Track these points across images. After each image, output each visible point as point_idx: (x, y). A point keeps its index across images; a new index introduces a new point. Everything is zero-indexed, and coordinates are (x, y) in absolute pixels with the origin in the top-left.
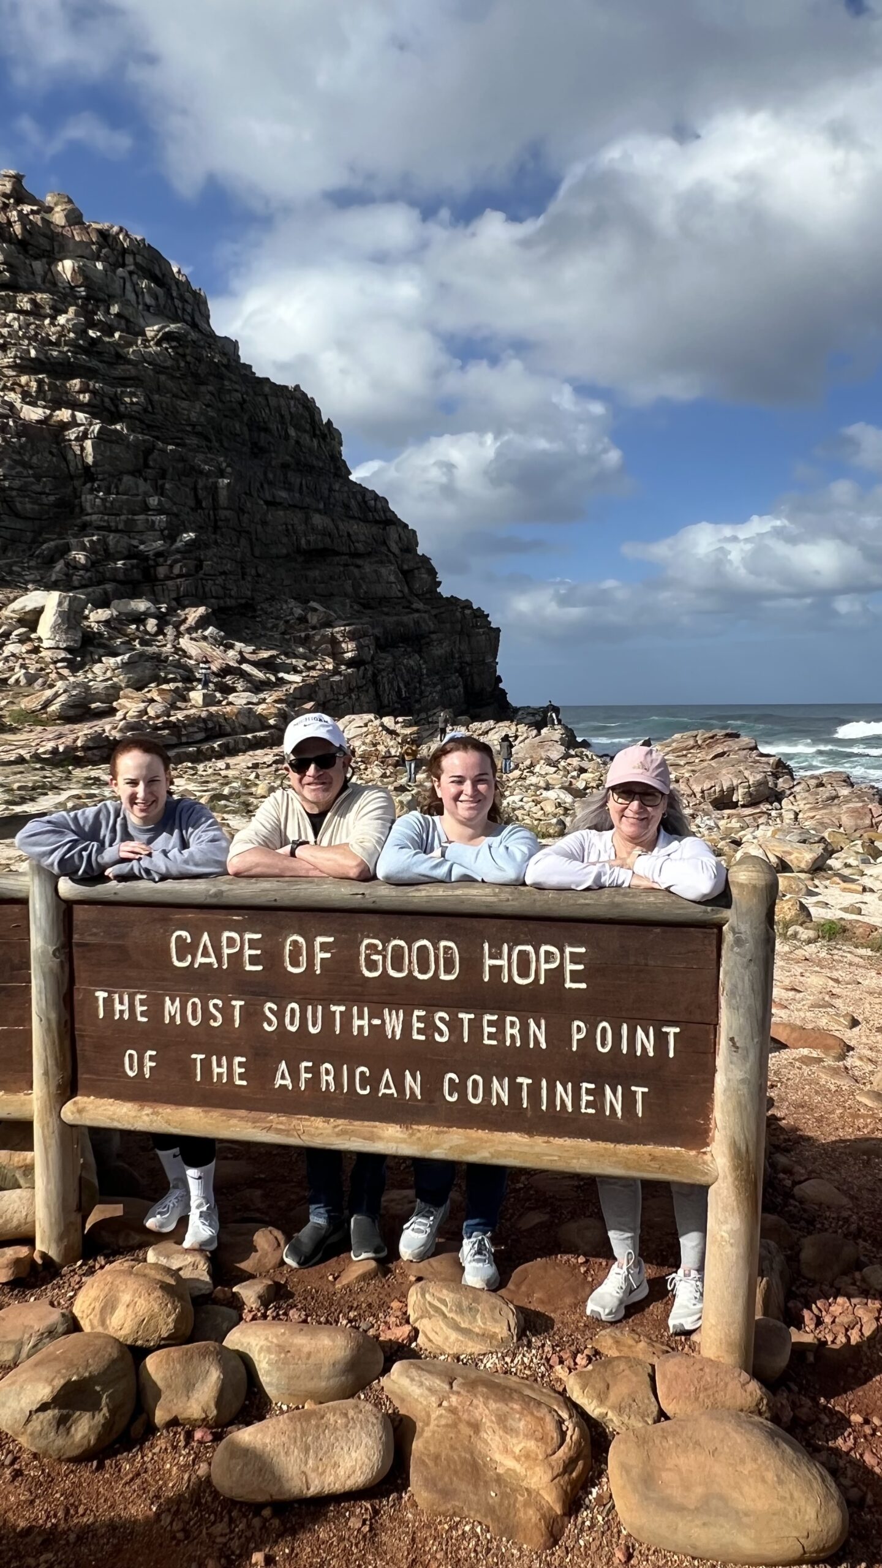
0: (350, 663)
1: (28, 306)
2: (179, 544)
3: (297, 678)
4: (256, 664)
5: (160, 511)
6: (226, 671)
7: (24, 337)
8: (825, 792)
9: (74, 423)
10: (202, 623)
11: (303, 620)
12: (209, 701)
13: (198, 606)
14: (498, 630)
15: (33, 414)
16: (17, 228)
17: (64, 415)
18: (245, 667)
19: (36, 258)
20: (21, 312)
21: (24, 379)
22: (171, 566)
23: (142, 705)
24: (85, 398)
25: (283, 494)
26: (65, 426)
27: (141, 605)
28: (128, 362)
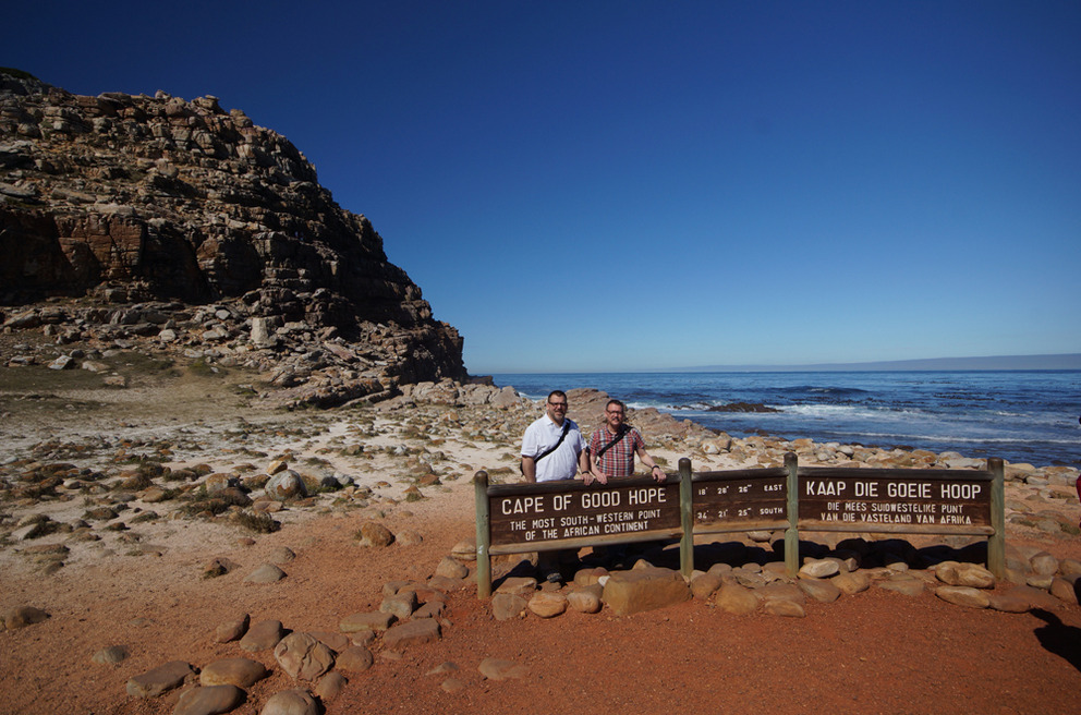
0: (403, 355)
1: (226, 168)
2: (316, 294)
3: (384, 363)
4: (361, 356)
5: (305, 277)
6: (352, 360)
7: (227, 184)
8: (651, 417)
9: (259, 231)
10: (333, 335)
11: (378, 333)
12: (355, 376)
13: (330, 326)
14: (462, 338)
15: (237, 224)
16: (218, 126)
17: (254, 226)
18: (361, 359)
19: (228, 143)
20: (222, 170)
21: (228, 206)
22: (314, 306)
23: (328, 379)
24: (262, 217)
25: (359, 269)
26: (254, 232)
27: (301, 325)
28: (283, 200)
